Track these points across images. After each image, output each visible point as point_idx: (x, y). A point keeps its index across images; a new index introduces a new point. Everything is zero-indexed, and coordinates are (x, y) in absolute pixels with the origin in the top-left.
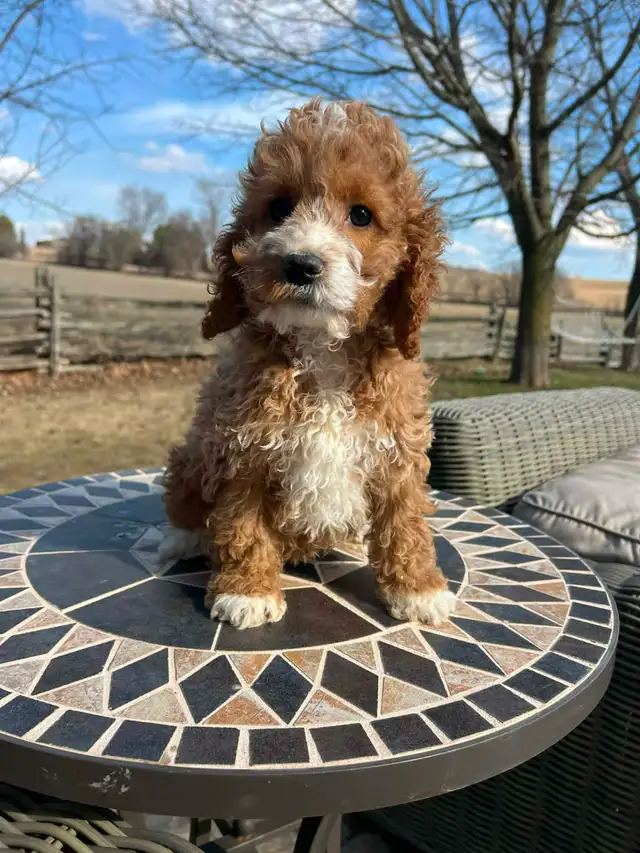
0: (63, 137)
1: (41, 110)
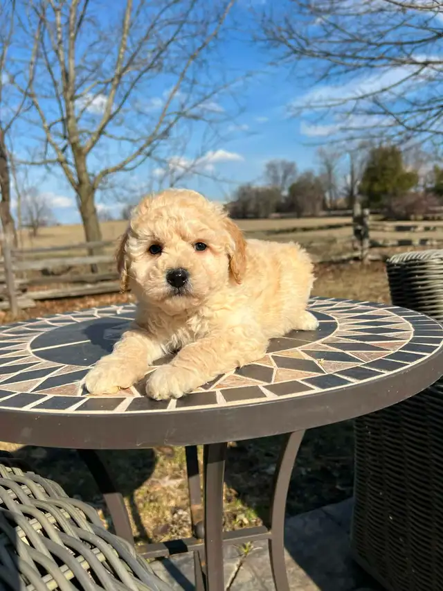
0: (216, 132)
1: (204, 120)
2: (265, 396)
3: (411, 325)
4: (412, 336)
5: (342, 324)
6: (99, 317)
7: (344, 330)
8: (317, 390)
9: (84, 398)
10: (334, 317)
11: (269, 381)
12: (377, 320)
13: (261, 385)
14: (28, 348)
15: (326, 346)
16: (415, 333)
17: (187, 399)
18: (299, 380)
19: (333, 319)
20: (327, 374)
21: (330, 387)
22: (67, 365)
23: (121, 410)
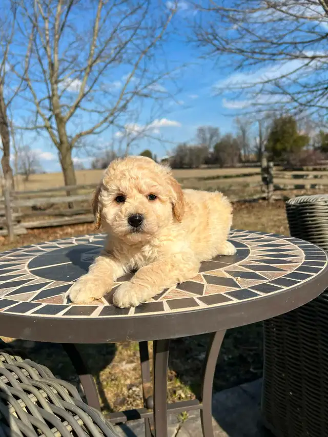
2: (199, 306)
3: (303, 252)
4: (303, 261)
5: (253, 251)
6: (77, 244)
7: (255, 255)
8: (235, 301)
9: (68, 306)
10: (248, 246)
11: (201, 294)
12: (279, 248)
13: (195, 296)
14: (26, 268)
15: (242, 267)
16: (306, 258)
17: (142, 307)
18: (222, 293)
19: (247, 247)
20: (242, 289)
21: (245, 299)
22: (55, 281)
23: (95, 315)
